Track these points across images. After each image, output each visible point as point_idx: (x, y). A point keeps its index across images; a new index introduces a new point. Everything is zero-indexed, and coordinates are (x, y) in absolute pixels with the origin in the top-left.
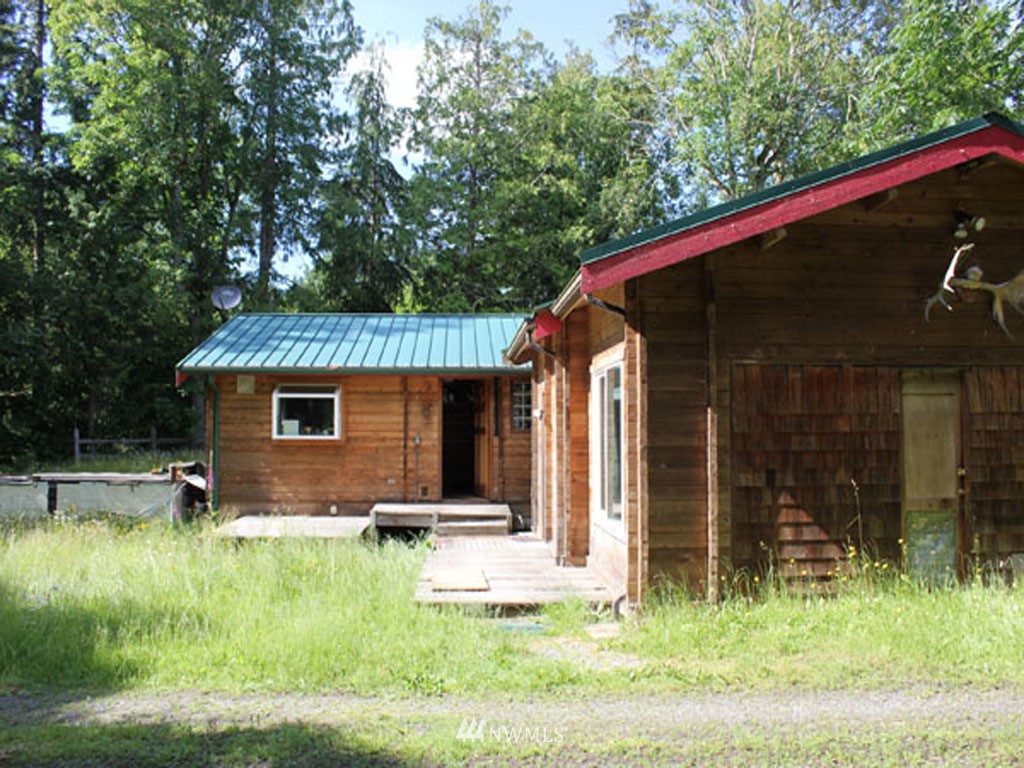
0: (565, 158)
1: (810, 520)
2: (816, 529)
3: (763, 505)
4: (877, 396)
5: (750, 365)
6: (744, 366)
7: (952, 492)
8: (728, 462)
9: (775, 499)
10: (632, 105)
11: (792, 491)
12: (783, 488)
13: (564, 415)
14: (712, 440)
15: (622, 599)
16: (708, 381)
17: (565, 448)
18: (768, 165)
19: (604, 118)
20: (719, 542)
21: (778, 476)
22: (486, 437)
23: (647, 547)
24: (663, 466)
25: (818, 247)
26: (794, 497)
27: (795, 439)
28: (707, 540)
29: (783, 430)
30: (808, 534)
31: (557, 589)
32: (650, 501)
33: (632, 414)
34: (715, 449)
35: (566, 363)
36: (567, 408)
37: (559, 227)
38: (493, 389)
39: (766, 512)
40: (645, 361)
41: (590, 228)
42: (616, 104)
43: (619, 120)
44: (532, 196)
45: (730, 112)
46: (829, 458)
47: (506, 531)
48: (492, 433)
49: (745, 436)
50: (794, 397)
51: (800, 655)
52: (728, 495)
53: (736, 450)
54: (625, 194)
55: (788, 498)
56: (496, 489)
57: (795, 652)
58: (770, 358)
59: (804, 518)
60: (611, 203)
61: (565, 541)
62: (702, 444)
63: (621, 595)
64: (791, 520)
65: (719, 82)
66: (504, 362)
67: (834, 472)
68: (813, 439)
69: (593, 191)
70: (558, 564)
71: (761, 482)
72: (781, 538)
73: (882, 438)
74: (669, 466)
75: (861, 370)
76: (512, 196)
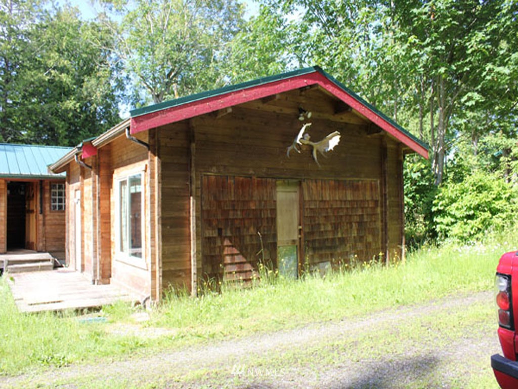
0: (65, 62)
1: (238, 252)
2: (241, 256)
3: (217, 246)
4: (267, 192)
5: (211, 175)
6: (208, 176)
7: (296, 236)
8: (200, 224)
9: (222, 243)
10: (102, 39)
11: (230, 239)
12: (226, 237)
13: (97, 201)
14: (193, 213)
15: (147, 299)
16: (191, 183)
17: (98, 220)
18: (172, 79)
19: (86, 43)
20: (197, 265)
21: (224, 231)
22: (35, 214)
23: (161, 270)
24: (168, 227)
25: (242, 119)
26: (231, 242)
27: (231, 213)
28: (190, 265)
29: (226, 208)
30: (238, 259)
31: (101, 297)
32: (163, 246)
33: (152, 200)
34: (194, 218)
35: (98, 173)
36: (99, 197)
37: (60, 100)
38: (39, 187)
39: (218, 249)
40: (160, 172)
41: (78, 102)
42: (93, 37)
43: (95, 46)
44: (44, 81)
45: (155, 50)
46: (246, 222)
47: (52, 268)
48: (39, 212)
49: (208, 211)
50: (231, 192)
51: (250, 318)
52: (200, 242)
53: (205, 219)
54: (98, 85)
55: (228, 241)
56: (41, 244)
57: (248, 317)
58: (219, 172)
59: (235, 251)
60: (89, 90)
61: (98, 271)
62: (187, 215)
63: (147, 296)
64: (229, 253)
65: (150, 34)
66: (49, 172)
67: (248, 229)
68: (239, 213)
69: (80, 83)
70: (94, 283)
71: (215, 234)
72: (225, 262)
73: (269, 212)
74: (171, 227)
75: (259, 179)
76: (32, 80)
